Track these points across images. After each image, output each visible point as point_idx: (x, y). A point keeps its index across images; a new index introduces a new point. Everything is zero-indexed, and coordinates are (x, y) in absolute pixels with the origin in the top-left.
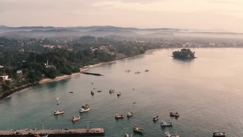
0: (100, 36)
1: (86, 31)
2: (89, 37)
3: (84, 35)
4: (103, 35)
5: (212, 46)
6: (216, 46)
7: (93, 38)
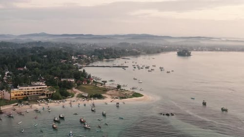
0: (133, 43)
1: (123, 38)
2: (126, 43)
3: (122, 42)
4: (136, 42)
5: (217, 50)
6: (221, 50)
7: (128, 44)
